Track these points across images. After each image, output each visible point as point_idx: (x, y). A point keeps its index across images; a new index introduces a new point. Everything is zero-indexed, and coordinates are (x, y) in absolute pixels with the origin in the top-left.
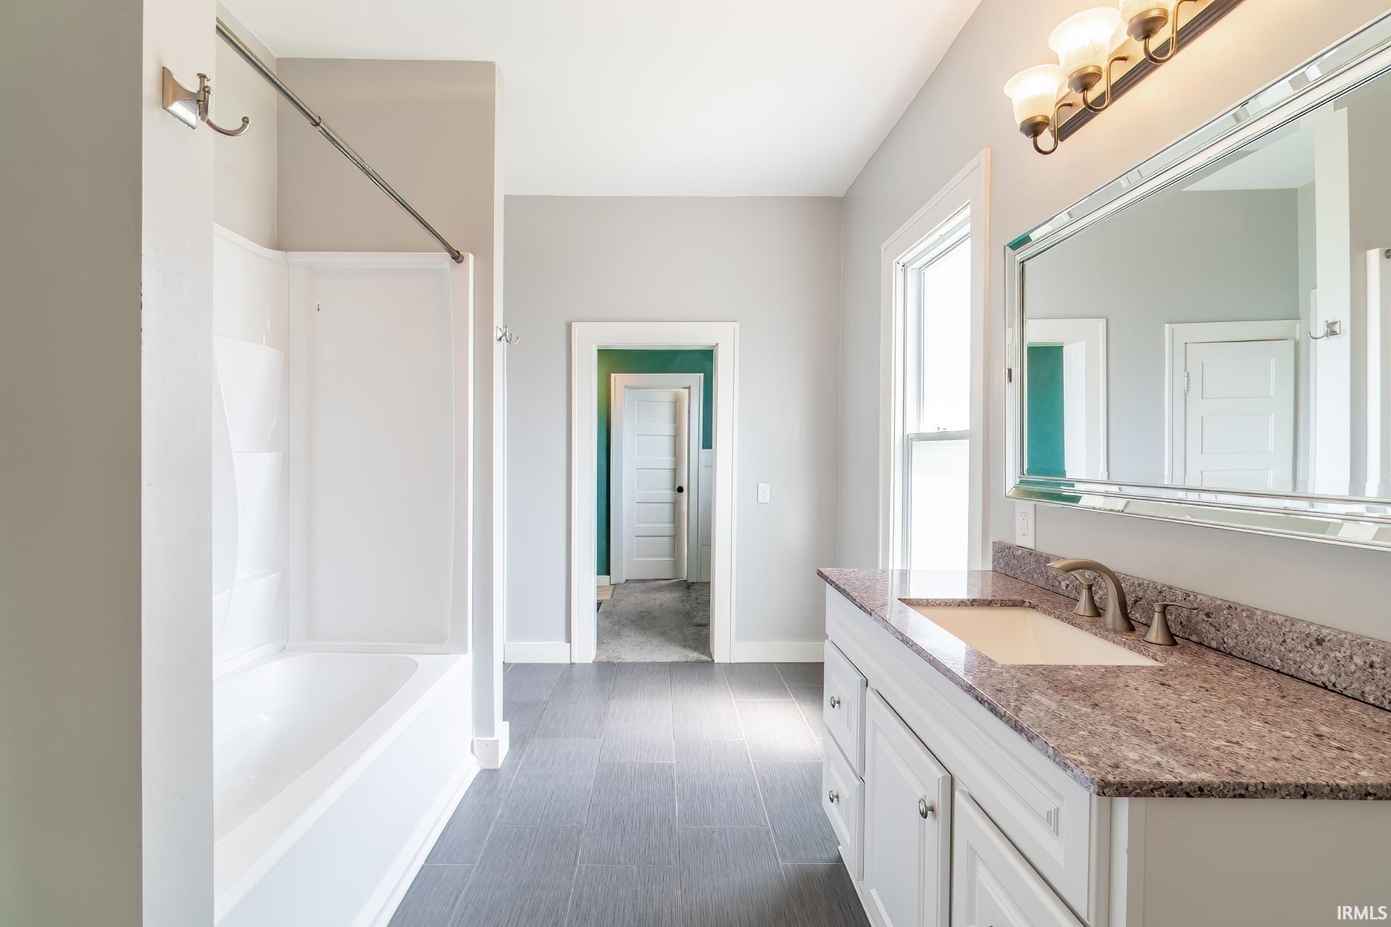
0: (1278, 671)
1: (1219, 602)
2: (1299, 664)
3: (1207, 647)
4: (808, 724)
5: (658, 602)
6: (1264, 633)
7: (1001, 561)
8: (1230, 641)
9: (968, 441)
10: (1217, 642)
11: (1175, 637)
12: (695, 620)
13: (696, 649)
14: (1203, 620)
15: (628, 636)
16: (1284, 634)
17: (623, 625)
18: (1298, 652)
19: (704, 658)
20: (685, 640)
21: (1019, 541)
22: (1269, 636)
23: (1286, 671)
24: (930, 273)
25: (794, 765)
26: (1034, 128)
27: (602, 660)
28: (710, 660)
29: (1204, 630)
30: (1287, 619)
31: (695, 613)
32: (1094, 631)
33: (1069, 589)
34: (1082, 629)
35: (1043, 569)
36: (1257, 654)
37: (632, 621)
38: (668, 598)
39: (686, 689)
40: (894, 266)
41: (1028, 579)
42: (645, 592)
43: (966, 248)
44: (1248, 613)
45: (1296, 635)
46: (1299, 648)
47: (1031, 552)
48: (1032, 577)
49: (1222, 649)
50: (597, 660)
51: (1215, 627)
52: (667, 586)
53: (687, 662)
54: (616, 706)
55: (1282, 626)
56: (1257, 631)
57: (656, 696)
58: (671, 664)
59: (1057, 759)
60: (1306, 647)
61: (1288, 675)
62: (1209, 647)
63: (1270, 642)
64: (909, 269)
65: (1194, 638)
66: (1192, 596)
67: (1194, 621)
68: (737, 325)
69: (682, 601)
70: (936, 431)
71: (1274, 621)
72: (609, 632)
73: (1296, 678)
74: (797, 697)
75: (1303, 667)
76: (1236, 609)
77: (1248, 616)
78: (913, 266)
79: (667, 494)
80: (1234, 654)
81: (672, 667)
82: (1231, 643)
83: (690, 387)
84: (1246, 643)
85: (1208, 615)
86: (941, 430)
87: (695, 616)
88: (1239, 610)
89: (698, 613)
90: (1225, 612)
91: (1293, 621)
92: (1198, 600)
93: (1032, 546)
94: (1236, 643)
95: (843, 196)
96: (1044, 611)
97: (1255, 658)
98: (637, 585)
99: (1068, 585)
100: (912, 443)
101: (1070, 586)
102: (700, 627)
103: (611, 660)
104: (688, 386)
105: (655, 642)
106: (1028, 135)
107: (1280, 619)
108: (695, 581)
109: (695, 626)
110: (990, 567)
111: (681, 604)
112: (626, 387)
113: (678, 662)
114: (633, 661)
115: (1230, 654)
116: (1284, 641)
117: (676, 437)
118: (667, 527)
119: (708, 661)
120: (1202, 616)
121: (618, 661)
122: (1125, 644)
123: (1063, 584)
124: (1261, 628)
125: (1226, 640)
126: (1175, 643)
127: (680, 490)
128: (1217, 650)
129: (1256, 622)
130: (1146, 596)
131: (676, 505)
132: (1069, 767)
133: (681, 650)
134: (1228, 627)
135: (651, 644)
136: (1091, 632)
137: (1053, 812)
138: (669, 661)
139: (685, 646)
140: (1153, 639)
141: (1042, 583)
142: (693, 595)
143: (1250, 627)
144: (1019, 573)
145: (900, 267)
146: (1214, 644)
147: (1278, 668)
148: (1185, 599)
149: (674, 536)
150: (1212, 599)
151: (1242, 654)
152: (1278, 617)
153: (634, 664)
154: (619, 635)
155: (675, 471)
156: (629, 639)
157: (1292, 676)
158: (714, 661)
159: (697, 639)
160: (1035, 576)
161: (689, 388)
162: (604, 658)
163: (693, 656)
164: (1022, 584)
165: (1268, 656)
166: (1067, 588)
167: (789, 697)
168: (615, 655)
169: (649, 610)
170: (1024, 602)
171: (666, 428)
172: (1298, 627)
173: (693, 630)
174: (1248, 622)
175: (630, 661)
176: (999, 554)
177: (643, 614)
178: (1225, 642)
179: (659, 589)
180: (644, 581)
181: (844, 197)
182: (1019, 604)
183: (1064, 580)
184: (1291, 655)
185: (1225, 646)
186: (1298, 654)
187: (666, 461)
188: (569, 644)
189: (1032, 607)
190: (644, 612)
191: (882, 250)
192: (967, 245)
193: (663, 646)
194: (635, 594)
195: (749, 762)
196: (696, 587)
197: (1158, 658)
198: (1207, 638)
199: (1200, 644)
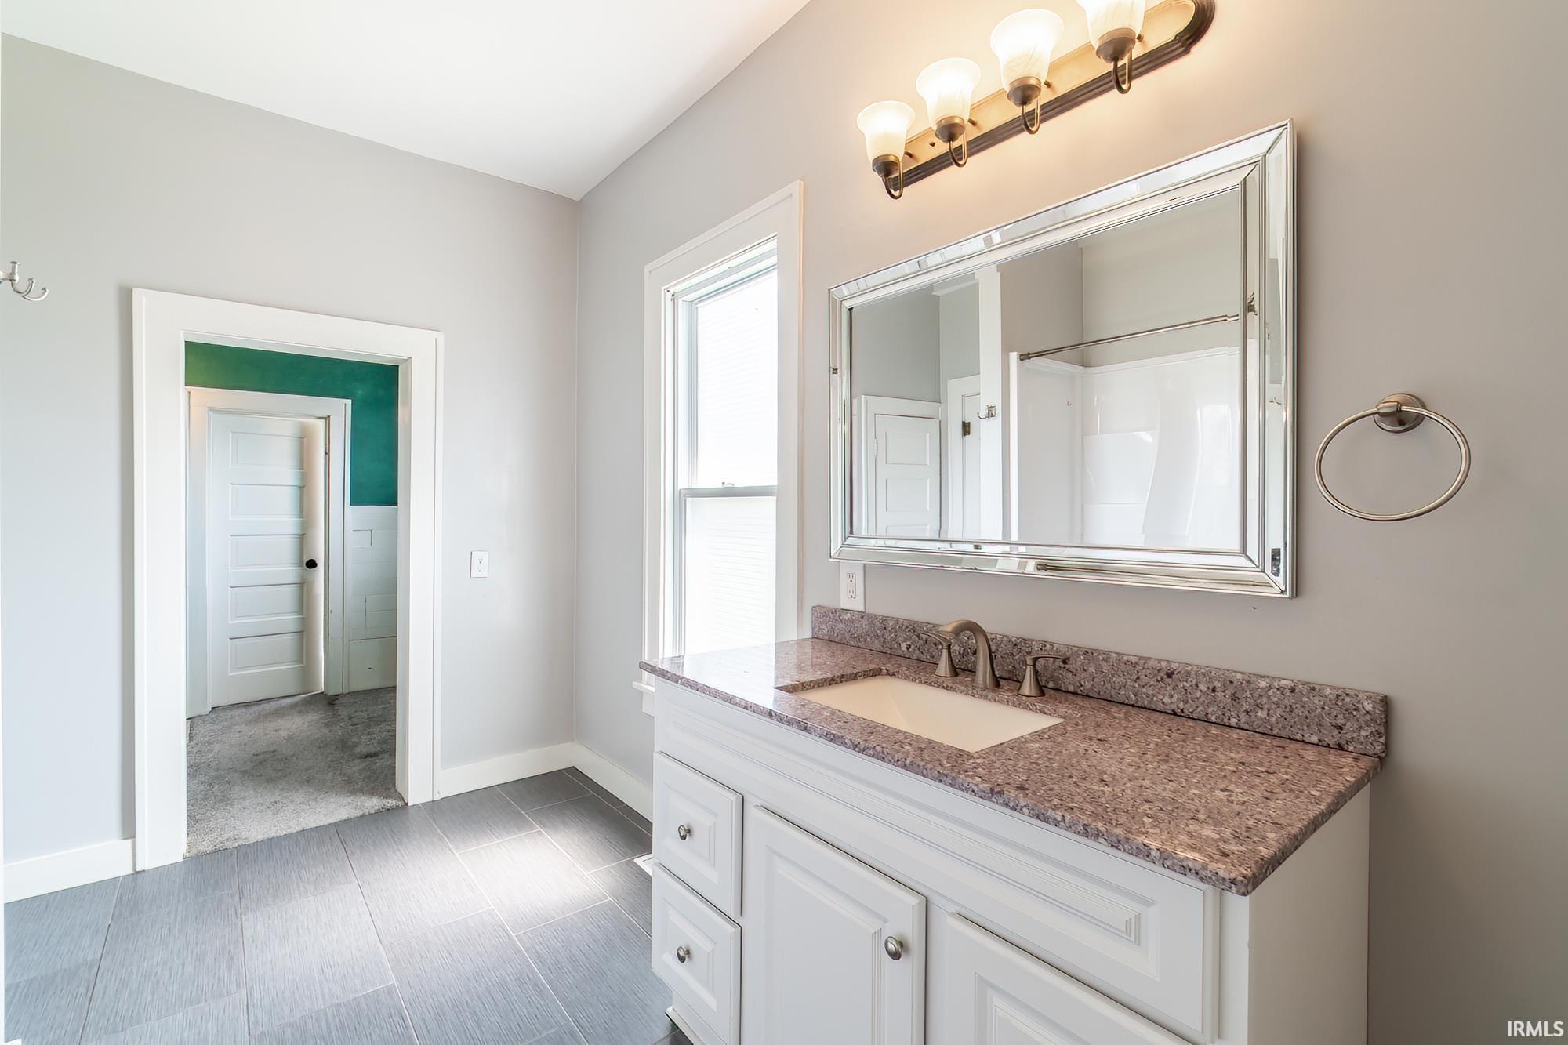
0: (1133, 706)
1: (1076, 649)
2: (1151, 697)
3: (1065, 692)
4: (569, 856)
5: (284, 734)
6: (1120, 672)
7: (824, 626)
8: (1087, 683)
9: (775, 498)
10: (1074, 686)
11: (1043, 689)
12: (358, 750)
13: (373, 793)
14: (1060, 667)
15: (244, 798)
16: (1138, 672)
17: (229, 782)
18: (1150, 686)
19: (391, 803)
20: (349, 782)
21: (845, 604)
22: (1124, 675)
23: (1139, 704)
24: (705, 310)
25: (572, 919)
26: (885, 167)
27: (202, 849)
28: (401, 803)
29: (1061, 676)
30: (1140, 658)
31: (355, 740)
32: (970, 693)
33: (910, 650)
34: (956, 691)
35: (878, 632)
36: (1113, 693)
37: (244, 773)
38: (301, 725)
39: (376, 859)
40: (663, 294)
41: (860, 644)
42: (255, 721)
43: (771, 282)
44: (1104, 656)
45: (1149, 671)
46: (1152, 683)
47: (862, 615)
48: (865, 641)
49: (1079, 692)
50: (194, 852)
51: (1072, 672)
52: (296, 705)
53: (363, 816)
54: (256, 925)
55: (1134, 666)
56: (1113, 672)
57: (328, 884)
58: (337, 825)
59: (1168, 863)
60: (1158, 681)
61: (1141, 707)
62: (1067, 692)
63: (1124, 681)
64: (680, 300)
65: (1051, 685)
66: (1048, 646)
67: (1050, 669)
68: (441, 336)
69: (327, 725)
70: (720, 486)
71: (1128, 662)
72: (204, 799)
73: (1149, 709)
74: (542, 825)
75: (1155, 699)
76: (1092, 653)
77: (1104, 659)
78: (685, 298)
79: (289, 571)
80: (1091, 695)
81: (340, 829)
82: (1087, 685)
83: (329, 417)
84: (1102, 683)
85: (1064, 662)
86: (726, 485)
87: (355, 745)
88: (1095, 654)
89: (359, 737)
90: (1082, 657)
91: (1146, 659)
92: (1055, 649)
93: (861, 608)
94: (1093, 685)
95: (579, 199)
96: (907, 678)
97: (1111, 696)
98: (236, 712)
99: (910, 646)
100: (685, 500)
101: (912, 646)
102: (369, 759)
103: (221, 846)
104: (325, 415)
105: (298, 797)
106: (879, 172)
107: (1134, 659)
108: (340, 692)
109: (360, 758)
110: (808, 634)
111: (326, 731)
112: (211, 409)
113: (350, 819)
114: (266, 836)
115: (1087, 695)
116: (1138, 678)
117: (304, 489)
118: (289, 620)
119: (397, 808)
120: (1059, 663)
121: (236, 845)
122: (1008, 702)
123: (904, 646)
124: (1116, 669)
125: (1083, 683)
126: (1043, 694)
127: (312, 564)
128: (1075, 693)
129: (1111, 663)
130: (1000, 650)
131: (303, 589)
132: (1190, 870)
133: (349, 800)
134: (1085, 670)
135: (292, 801)
136: (967, 693)
137: (1133, 920)
138: (333, 820)
139: (353, 793)
140: (1027, 693)
141: (877, 646)
142: (343, 713)
143: (1106, 669)
144: (848, 638)
145: (669, 295)
146: (1071, 688)
147: (1132, 703)
148: (1041, 649)
149: (303, 632)
150: (1068, 646)
151: (1099, 694)
152: (1131, 657)
153: (272, 843)
154: (225, 800)
155: (303, 538)
156: (247, 803)
157: (1145, 708)
158: (407, 804)
159: (370, 777)
160: (869, 639)
161: (327, 419)
162: (206, 846)
163: (373, 803)
164: (854, 650)
165: (1123, 693)
166: (908, 649)
167: (532, 827)
168: (228, 835)
169: (272, 749)
170: (882, 669)
171: (288, 475)
172: (1151, 663)
173: (357, 766)
174: (1104, 664)
175: (260, 837)
176: (822, 620)
177: (261, 757)
178: (1082, 686)
179: (279, 713)
180: (248, 704)
181: (579, 202)
182: (876, 673)
183: (905, 641)
184: (1144, 690)
185: (1082, 688)
186: (1151, 688)
187: (288, 523)
188: (129, 842)
189: (889, 674)
190: (263, 753)
191: (646, 271)
192: (773, 277)
193: (315, 800)
194: (238, 728)
195: (510, 938)
196: (341, 700)
197: (1046, 711)
198: (1064, 683)
199: (1058, 690)
